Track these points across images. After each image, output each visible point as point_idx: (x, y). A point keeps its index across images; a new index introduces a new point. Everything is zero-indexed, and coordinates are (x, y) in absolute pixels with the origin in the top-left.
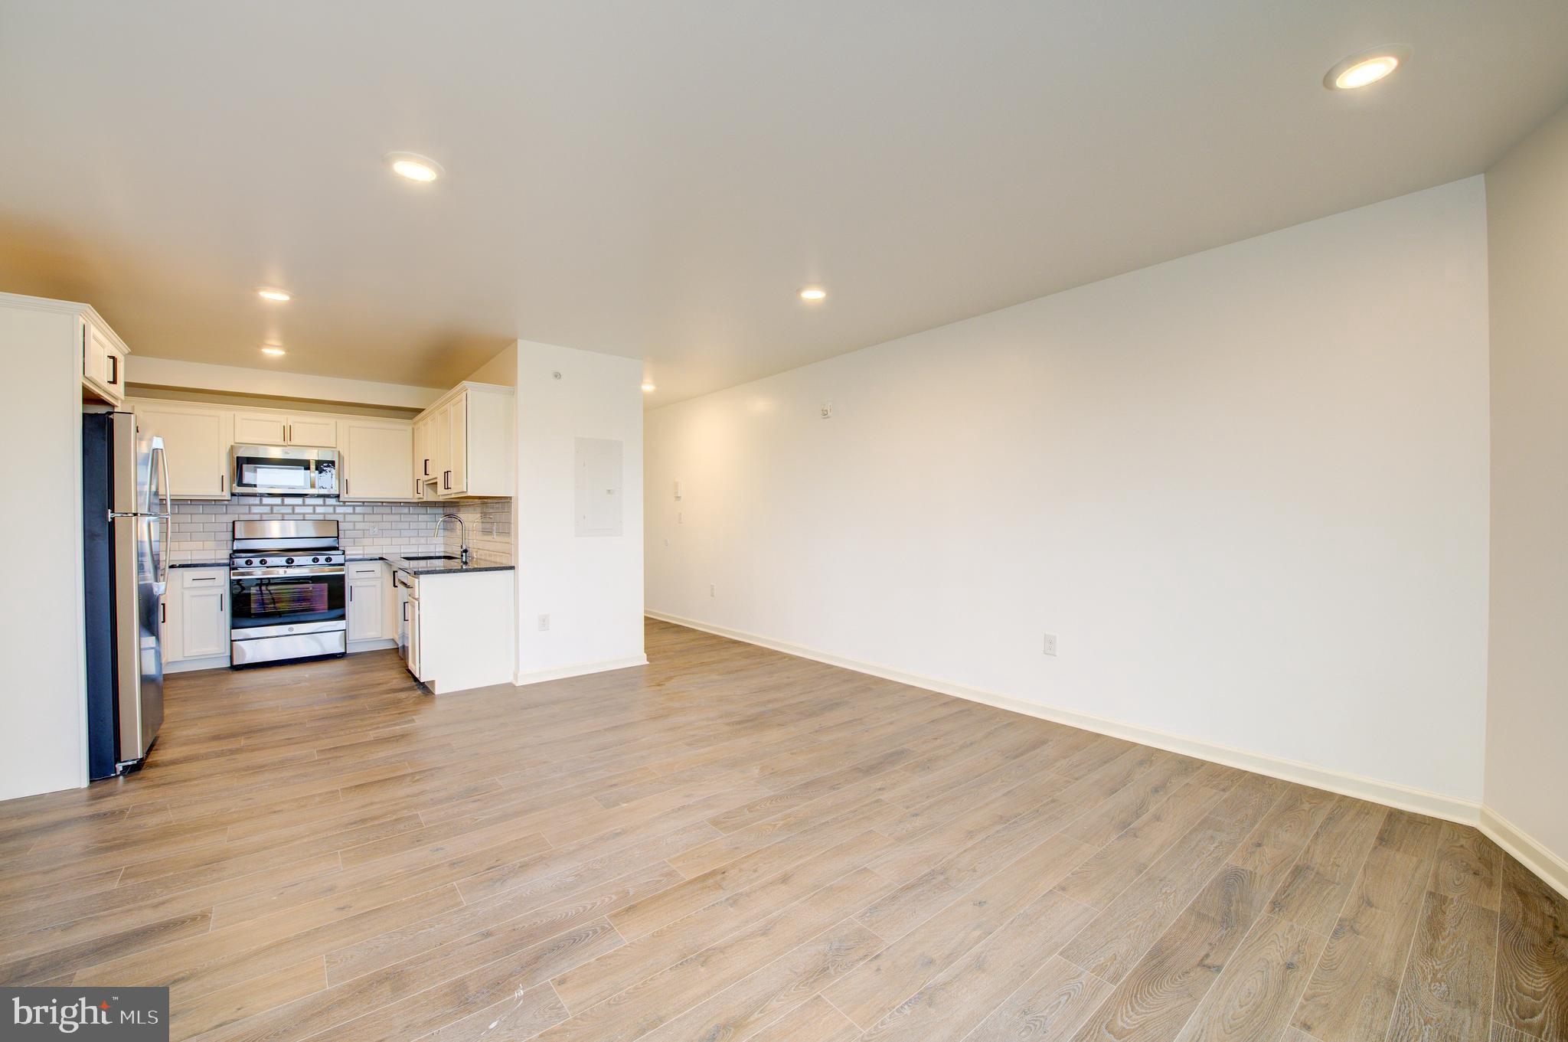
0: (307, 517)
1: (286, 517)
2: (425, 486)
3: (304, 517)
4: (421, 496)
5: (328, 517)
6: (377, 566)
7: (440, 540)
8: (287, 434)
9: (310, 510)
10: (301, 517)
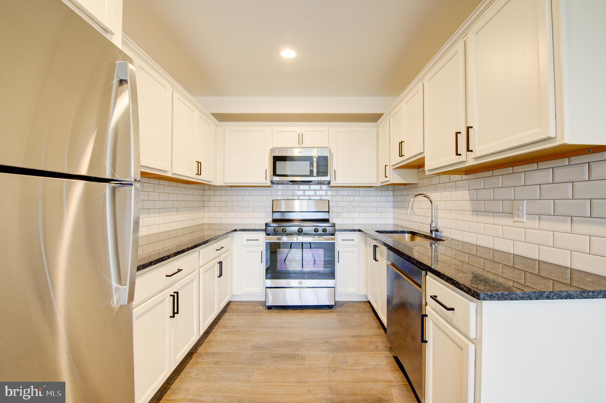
0: (312, 198)
1: (301, 198)
2: (392, 171)
3: (310, 197)
4: (388, 179)
5: (323, 198)
6: (356, 236)
7: (391, 215)
8: (301, 139)
9: (312, 193)
10: (308, 198)
